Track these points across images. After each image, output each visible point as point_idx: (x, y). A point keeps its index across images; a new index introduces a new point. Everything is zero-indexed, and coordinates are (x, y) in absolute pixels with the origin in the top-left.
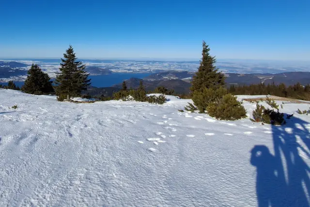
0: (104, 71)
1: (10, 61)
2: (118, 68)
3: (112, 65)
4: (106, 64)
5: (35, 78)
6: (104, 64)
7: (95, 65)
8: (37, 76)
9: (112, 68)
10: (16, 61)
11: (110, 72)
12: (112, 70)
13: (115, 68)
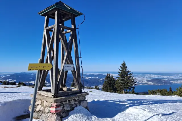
0: (166, 82)
1: (99, 74)
2: (177, 80)
3: (172, 77)
4: (167, 76)
5: (109, 82)
6: (165, 76)
7: (159, 77)
8: (110, 81)
9: (172, 80)
10: (103, 74)
11: (171, 83)
12: (172, 81)
13: (175, 80)
